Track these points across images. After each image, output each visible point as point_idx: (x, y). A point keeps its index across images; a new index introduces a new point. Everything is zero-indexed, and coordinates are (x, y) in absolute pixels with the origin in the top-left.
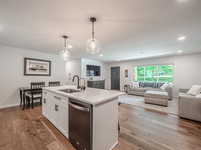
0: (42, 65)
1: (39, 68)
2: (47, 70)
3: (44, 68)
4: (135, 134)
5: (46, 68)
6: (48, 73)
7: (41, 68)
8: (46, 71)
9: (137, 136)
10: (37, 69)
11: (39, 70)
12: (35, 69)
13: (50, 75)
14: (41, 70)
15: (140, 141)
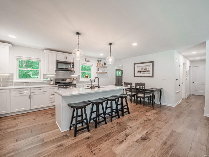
0: (146, 67)
1: (143, 71)
2: (149, 71)
3: (148, 70)
4: (59, 146)
5: (149, 70)
6: (151, 75)
7: (145, 70)
8: (149, 73)
9: (55, 147)
10: (142, 71)
11: (144, 72)
12: (141, 72)
13: (152, 76)
14: (145, 71)
15: (48, 147)
